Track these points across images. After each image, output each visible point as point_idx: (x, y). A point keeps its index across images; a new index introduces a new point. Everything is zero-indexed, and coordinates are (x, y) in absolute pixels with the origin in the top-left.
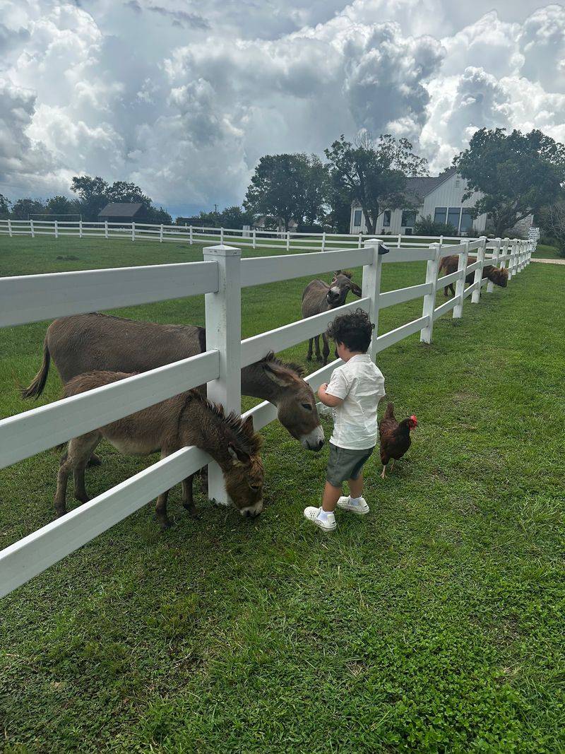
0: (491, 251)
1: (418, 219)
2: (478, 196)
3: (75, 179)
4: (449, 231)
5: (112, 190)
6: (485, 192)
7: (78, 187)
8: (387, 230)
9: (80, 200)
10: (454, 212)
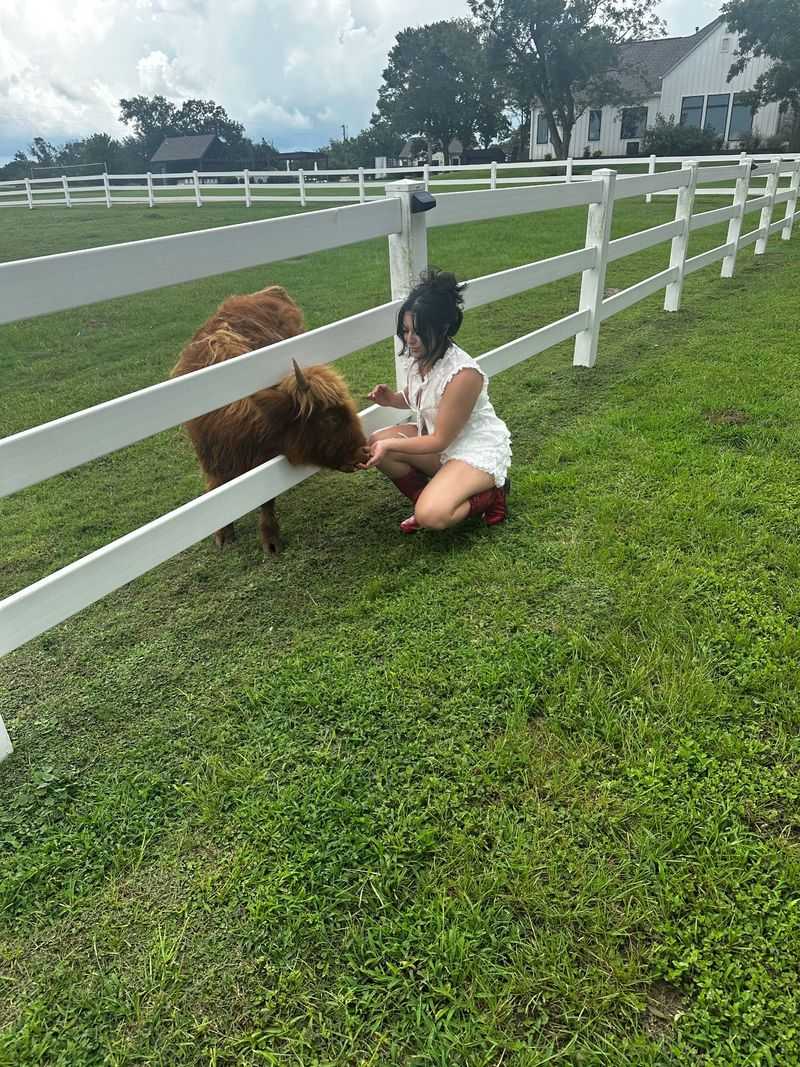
0: (762, 183)
1: (652, 122)
2: (760, 65)
3: (124, 103)
4: (703, 144)
5: (182, 115)
6: (774, 56)
7: (129, 115)
8: (594, 148)
9: (135, 136)
10: (718, 103)
